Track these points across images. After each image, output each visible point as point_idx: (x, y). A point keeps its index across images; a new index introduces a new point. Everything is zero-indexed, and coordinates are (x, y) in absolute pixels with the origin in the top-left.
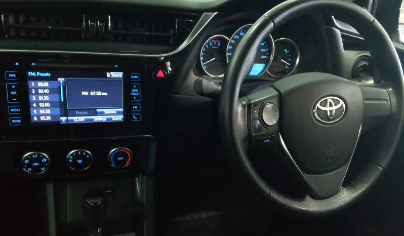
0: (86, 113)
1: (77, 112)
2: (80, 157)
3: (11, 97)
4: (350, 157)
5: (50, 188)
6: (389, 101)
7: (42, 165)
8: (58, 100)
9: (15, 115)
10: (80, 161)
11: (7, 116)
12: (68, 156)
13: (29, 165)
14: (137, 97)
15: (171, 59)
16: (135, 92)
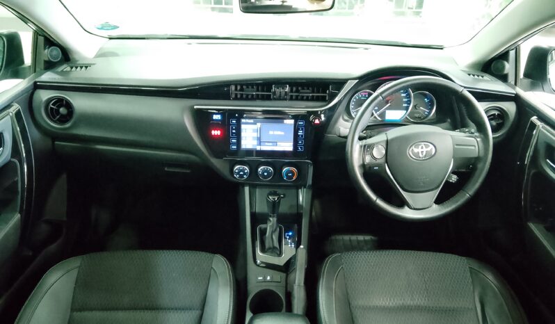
0: (271, 144)
1: (266, 144)
2: (266, 171)
3: (233, 133)
4: (441, 183)
5: (247, 189)
6: (477, 147)
7: (245, 174)
8: (256, 136)
9: (234, 144)
10: (266, 174)
11: (230, 144)
12: (259, 170)
13: (238, 173)
14: (302, 136)
15: (325, 112)
16: (300, 133)
